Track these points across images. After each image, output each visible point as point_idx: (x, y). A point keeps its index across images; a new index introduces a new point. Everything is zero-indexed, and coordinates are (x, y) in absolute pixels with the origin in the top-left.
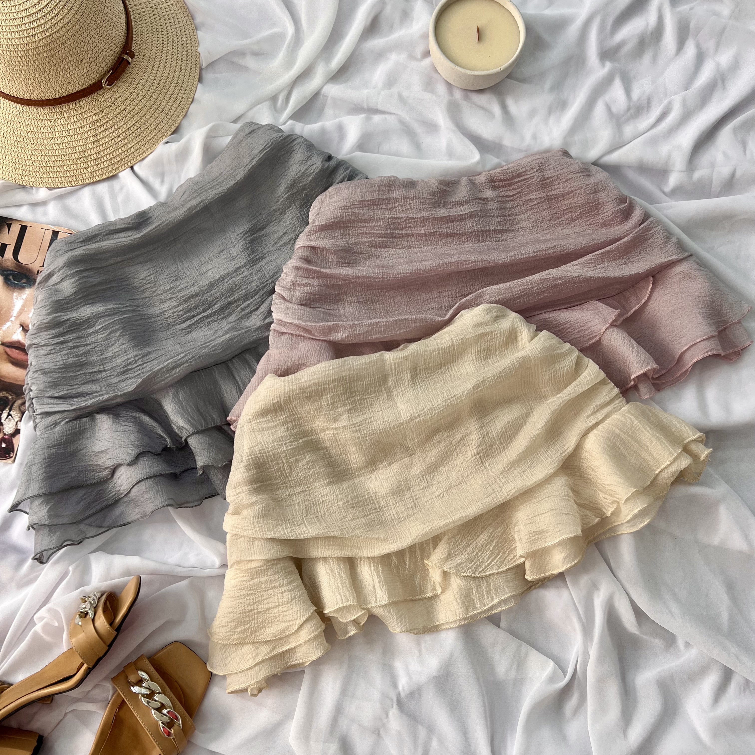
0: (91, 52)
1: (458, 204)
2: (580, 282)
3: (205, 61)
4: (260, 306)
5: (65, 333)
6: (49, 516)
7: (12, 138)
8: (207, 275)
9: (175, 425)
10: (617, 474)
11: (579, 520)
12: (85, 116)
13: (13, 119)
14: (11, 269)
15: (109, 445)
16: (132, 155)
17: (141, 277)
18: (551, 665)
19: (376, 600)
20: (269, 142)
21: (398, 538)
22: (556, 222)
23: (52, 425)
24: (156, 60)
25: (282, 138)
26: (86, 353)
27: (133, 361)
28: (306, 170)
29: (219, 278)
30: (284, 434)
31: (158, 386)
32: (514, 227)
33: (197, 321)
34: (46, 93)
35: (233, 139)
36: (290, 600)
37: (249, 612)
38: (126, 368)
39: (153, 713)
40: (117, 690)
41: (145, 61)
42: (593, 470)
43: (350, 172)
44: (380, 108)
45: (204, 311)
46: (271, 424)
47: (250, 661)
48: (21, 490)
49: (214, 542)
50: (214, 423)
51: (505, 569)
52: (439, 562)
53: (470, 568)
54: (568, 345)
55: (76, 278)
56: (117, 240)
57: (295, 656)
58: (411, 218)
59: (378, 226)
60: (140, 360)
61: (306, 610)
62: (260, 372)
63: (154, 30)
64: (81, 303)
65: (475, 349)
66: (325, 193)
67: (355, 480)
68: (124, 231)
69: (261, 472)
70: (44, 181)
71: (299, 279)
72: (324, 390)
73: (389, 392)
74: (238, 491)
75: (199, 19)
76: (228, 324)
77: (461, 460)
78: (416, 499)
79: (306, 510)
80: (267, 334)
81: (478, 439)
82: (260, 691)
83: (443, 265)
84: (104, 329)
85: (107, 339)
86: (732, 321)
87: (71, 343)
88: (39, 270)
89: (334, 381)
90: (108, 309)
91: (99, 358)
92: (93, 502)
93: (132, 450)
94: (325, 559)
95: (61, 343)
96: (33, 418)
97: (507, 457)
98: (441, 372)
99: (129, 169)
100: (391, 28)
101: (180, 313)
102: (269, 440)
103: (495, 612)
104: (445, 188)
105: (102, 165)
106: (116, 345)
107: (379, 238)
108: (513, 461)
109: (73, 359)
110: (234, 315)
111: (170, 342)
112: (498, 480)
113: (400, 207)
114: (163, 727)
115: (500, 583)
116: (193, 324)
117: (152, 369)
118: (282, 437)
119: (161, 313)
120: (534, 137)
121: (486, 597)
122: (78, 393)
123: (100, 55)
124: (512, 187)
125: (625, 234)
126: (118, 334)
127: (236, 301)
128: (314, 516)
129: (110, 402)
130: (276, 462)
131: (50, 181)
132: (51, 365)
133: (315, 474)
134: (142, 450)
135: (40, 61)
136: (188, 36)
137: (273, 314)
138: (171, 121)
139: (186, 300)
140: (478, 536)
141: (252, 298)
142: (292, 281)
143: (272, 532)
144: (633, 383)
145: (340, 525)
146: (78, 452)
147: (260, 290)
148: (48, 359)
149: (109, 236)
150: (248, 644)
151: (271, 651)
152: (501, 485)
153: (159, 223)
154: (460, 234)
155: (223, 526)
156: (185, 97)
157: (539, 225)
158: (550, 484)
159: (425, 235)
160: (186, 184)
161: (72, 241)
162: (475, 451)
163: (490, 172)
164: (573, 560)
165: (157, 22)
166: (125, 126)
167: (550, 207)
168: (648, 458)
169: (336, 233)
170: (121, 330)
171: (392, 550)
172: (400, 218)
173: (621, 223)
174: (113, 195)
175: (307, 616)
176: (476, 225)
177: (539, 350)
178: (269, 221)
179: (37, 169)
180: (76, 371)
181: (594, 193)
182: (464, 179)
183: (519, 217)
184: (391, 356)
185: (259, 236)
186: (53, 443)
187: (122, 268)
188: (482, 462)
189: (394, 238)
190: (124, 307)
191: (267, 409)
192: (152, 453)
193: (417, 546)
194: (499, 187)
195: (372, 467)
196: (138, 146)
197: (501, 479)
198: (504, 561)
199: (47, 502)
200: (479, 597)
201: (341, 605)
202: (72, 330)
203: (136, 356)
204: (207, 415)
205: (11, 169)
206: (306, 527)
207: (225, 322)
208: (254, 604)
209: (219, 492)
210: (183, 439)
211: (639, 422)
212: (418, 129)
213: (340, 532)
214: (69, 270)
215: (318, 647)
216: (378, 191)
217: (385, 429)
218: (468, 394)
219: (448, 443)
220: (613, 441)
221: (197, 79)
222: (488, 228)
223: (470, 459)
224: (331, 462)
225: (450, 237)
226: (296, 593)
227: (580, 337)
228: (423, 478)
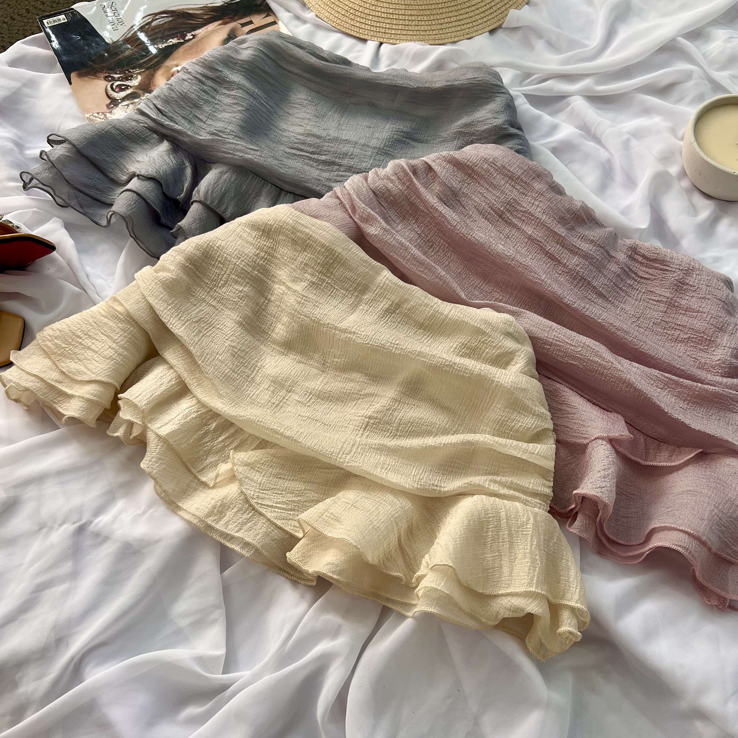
1: (582, 238)
5: (210, 78)
6: (58, 159)
9: (197, 187)
15: (147, 160)
19: (160, 427)
26: (206, 101)
27: (227, 132)
29: (347, 140)
30: (250, 255)
32: (616, 303)
33: (301, 155)
36: (108, 358)
37: (76, 336)
43: (522, 149)
44: (603, 140)
45: (313, 153)
46: (250, 239)
47: (36, 370)
51: (280, 525)
52: (238, 460)
53: (255, 491)
58: (530, 213)
59: (497, 196)
64: (241, 71)
65: (462, 339)
69: (203, 261)
70: (319, 9)
72: (310, 247)
78: (284, 403)
79: (200, 320)
82: (17, 401)
83: (513, 260)
84: (235, 97)
85: (229, 106)
87: (206, 87)
91: (210, 112)
92: (97, 189)
93: (152, 171)
94: (170, 366)
95: (200, 81)
98: (416, 331)
99: (378, 43)
101: (295, 140)
102: (235, 247)
104: (584, 217)
106: (230, 115)
107: (490, 207)
108: (386, 446)
109: (194, 96)
110: (329, 174)
113: (530, 198)
115: (261, 529)
116: (296, 155)
118: (246, 254)
119: (285, 130)
121: (237, 523)
122: (171, 116)
124: (647, 270)
125: (711, 383)
126: (240, 108)
127: (340, 165)
128: (199, 329)
130: (222, 266)
131: (323, 12)
132: (180, 88)
133: (237, 305)
134: (158, 179)
138: (440, 36)
139: (309, 135)
140: (292, 480)
143: (156, 301)
144: (573, 504)
146: (128, 150)
150: (51, 360)
151: (56, 381)
154: (559, 262)
159: (530, 238)
162: (369, 414)
167: (665, 312)
168: (506, 570)
169: (460, 175)
170: (244, 109)
172: (521, 206)
175: (103, 379)
176: (581, 268)
178: (427, 140)
180: (187, 105)
182: (611, 229)
185: (408, 143)
187: (294, 81)
188: (365, 429)
189: (502, 218)
192: (162, 188)
194: (637, 261)
195: (285, 349)
197: (359, 448)
198: (286, 519)
199: (70, 151)
200: (232, 518)
202: (216, 80)
204: (225, 204)
206: (182, 325)
208: (85, 334)
210: (191, 202)
211: (534, 529)
212: (619, 177)
215: (81, 409)
216: (525, 170)
217: (320, 320)
218: (410, 354)
219: (358, 388)
220: (490, 517)
221: (490, 29)
222: (590, 279)
223: (360, 416)
224: (261, 314)
225: (549, 257)
226: (118, 359)
227: (571, 429)
228: (309, 395)
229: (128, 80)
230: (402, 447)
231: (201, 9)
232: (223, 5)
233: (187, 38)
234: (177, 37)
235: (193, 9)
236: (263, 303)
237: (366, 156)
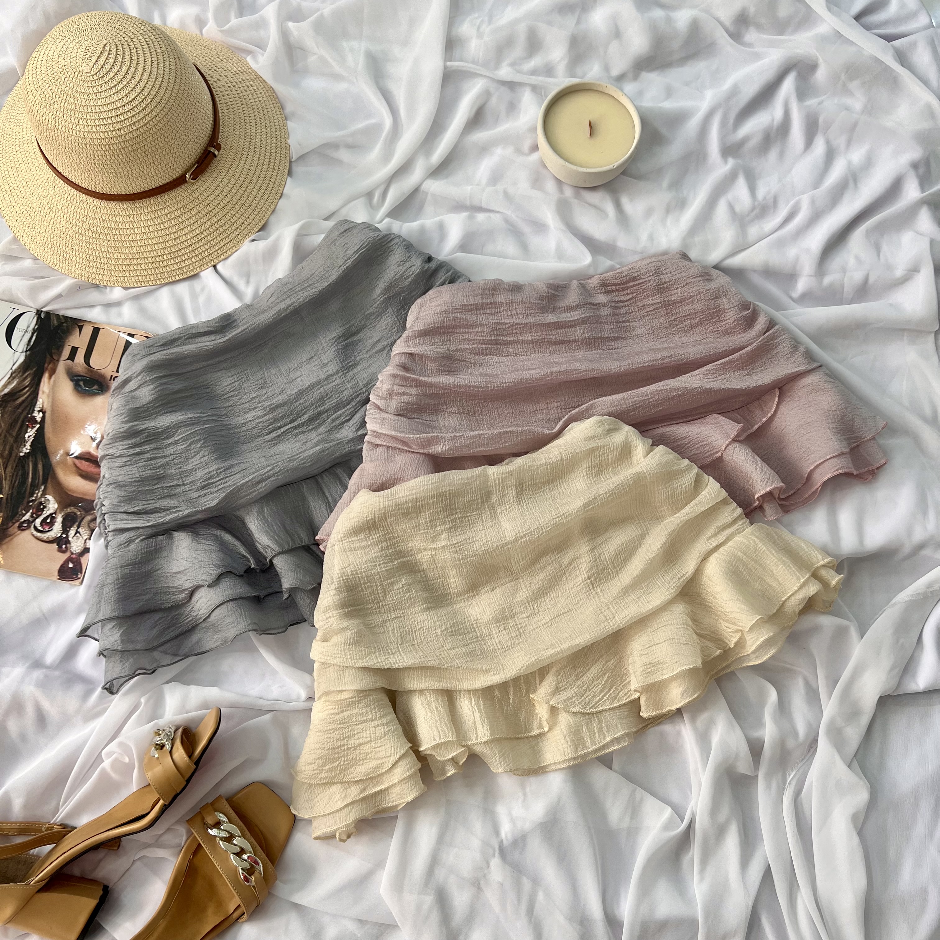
0: (177, 146)
1: (567, 310)
2: (699, 393)
3: (295, 153)
4: (353, 416)
5: (141, 443)
6: (122, 641)
7: (87, 234)
8: (295, 383)
9: (260, 544)
10: (740, 600)
11: (699, 651)
12: (167, 211)
13: (90, 215)
14: (82, 374)
15: (188, 565)
16: (216, 253)
17: (225, 384)
18: (668, 811)
19: (477, 736)
20: (365, 242)
21: (502, 669)
22: (673, 330)
23: (126, 542)
24: (243, 152)
25: (379, 238)
26: (164, 466)
27: (214, 475)
28: (405, 272)
29: (309, 386)
30: (378, 554)
31: (243, 501)
32: (629, 335)
33: (284, 432)
34: (127, 188)
35: (326, 237)
36: (383, 735)
37: (338, 748)
38: (207, 482)
39: (232, 858)
40: (193, 833)
41: (231, 154)
42: (715, 598)
43: (452, 274)
44: (484, 205)
45: (292, 421)
46: (364, 543)
47: (339, 802)
48: (92, 612)
49: (299, 673)
50: (302, 543)
51: (618, 704)
52: (546, 696)
53: (579, 703)
54: (686, 461)
55: (155, 385)
56: (200, 345)
57: (387, 799)
58: (517, 324)
59: (481, 332)
60: (222, 474)
61: (401, 746)
62: (352, 487)
63: (241, 121)
64: (159, 411)
65: (585, 465)
66: (424, 296)
67: (455, 606)
68: (207, 335)
69: (353, 595)
70: (119, 280)
71: (396, 388)
72: (422, 507)
73: (493, 509)
74: (328, 615)
75: (289, 108)
76: (317, 436)
77: (571, 585)
78: (521, 627)
79: (402, 638)
80: (360, 447)
81: (589, 562)
82: (349, 836)
83: (552, 375)
84: (184, 439)
85: (187, 451)
86: (865, 437)
87: (148, 454)
88: (112, 376)
89: (433, 497)
90: (189, 418)
91: (177, 471)
92: (169, 628)
93: (213, 570)
94: (421, 691)
95: (138, 454)
96: (105, 536)
97: (621, 582)
98: (549, 489)
99: (212, 268)
100: (497, 121)
101: (265, 424)
102: (362, 560)
103: (607, 751)
104: (553, 292)
105: (182, 263)
106: (195, 458)
107: (482, 344)
108: (627, 587)
109: (150, 472)
110: (325, 426)
111: (254, 454)
112: (610, 606)
113: (505, 312)
114: (243, 874)
115: (613, 720)
116: (279, 436)
117: (236, 484)
118: (375, 558)
119: (245, 423)
120: (651, 238)
121: (597, 735)
122: (155, 508)
123: (186, 149)
124: (626, 292)
125: (748, 343)
126: (199, 445)
127: (326, 411)
128: (410, 644)
129: (190, 519)
130: (369, 584)
131: (126, 280)
132: (127, 477)
133: (411, 599)
134: (224, 570)
135: (124, 155)
136: (278, 127)
137: (367, 425)
138: (258, 217)
139: (273, 410)
140: (589, 669)
141: (344, 408)
142: (388, 390)
143: (365, 660)
144: (757, 503)
145: (438, 654)
146: (153, 572)
147: (353, 399)
148: (123, 471)
149: (190, 340)
150: (336, 783)
151: (362, 792)
152: (614, 612)
153: (245, 327)
154: (570, 341)
155: (311, 654)
156: (273, 192)
157: (656, 332)
158: (667, 611)
159: (532, 342)
160: (274, 285)
161: (151, 344)
162: (586, 576)
163: (603, 276)
164: (692, 695)
165: (245, 112)
166: (209, 222)
167: (667, 314)
168: (774, 584)
169: (437, 339)
170: (203, 441)
171: (495, 682)
172: (505, 324)
173: (745, 331)
174: (194, 296)
175: (402, 752)
176: (588, 332)
177: (655, 466)
178: (363, 325)
179: (113, 267)
180: (153, 485)
181: (714, 299)
182: (575, 283)
183: (634, 324)
184: (495, 471)
185: (352, 342)
186: (128, 562)
187: (204, 375)
188: (593, 588)
189: (499, 345)
190: (205, 416)
191: (361, 527)
192: (235, 574)
193: (522, 678)
194: (612, 291)
195: (473, 591)
196: (222, 244)
197: (614, 606)
198: (617, 696)
199: (120, 626)
200: (590, 735)
201: (438, 741)
202: (149, 440)
203: (218, 469)
204: (294, 533)
205: (84, 267)
206: (401, 656)
207: (314, 434)
208: (344, 739)
209: (306, 617)
210: (268, 560)
211: (764, 544)
212: (526, 229)
213: (438, 662)
214: (148, 375)
215: (413, 787)
216: (481, 295)
217: (487, 550)
218: (578, 513)
219: (557, 566)
220: (735, 565)
221: (287, 173)
222: (600, 335)
223: (581, 584)
224: (428, 586)
225: (559, 344)
226: (390, 728)
227: (700, 453)
228: (529, 604)
229: (42, 510)
230: (637, 576)
231: (12, 377)
232: (26, 355)
233: (39, 419)
234: (28, 427)
235: (5, 386)
236: (421, 577)
237: (339, 385)
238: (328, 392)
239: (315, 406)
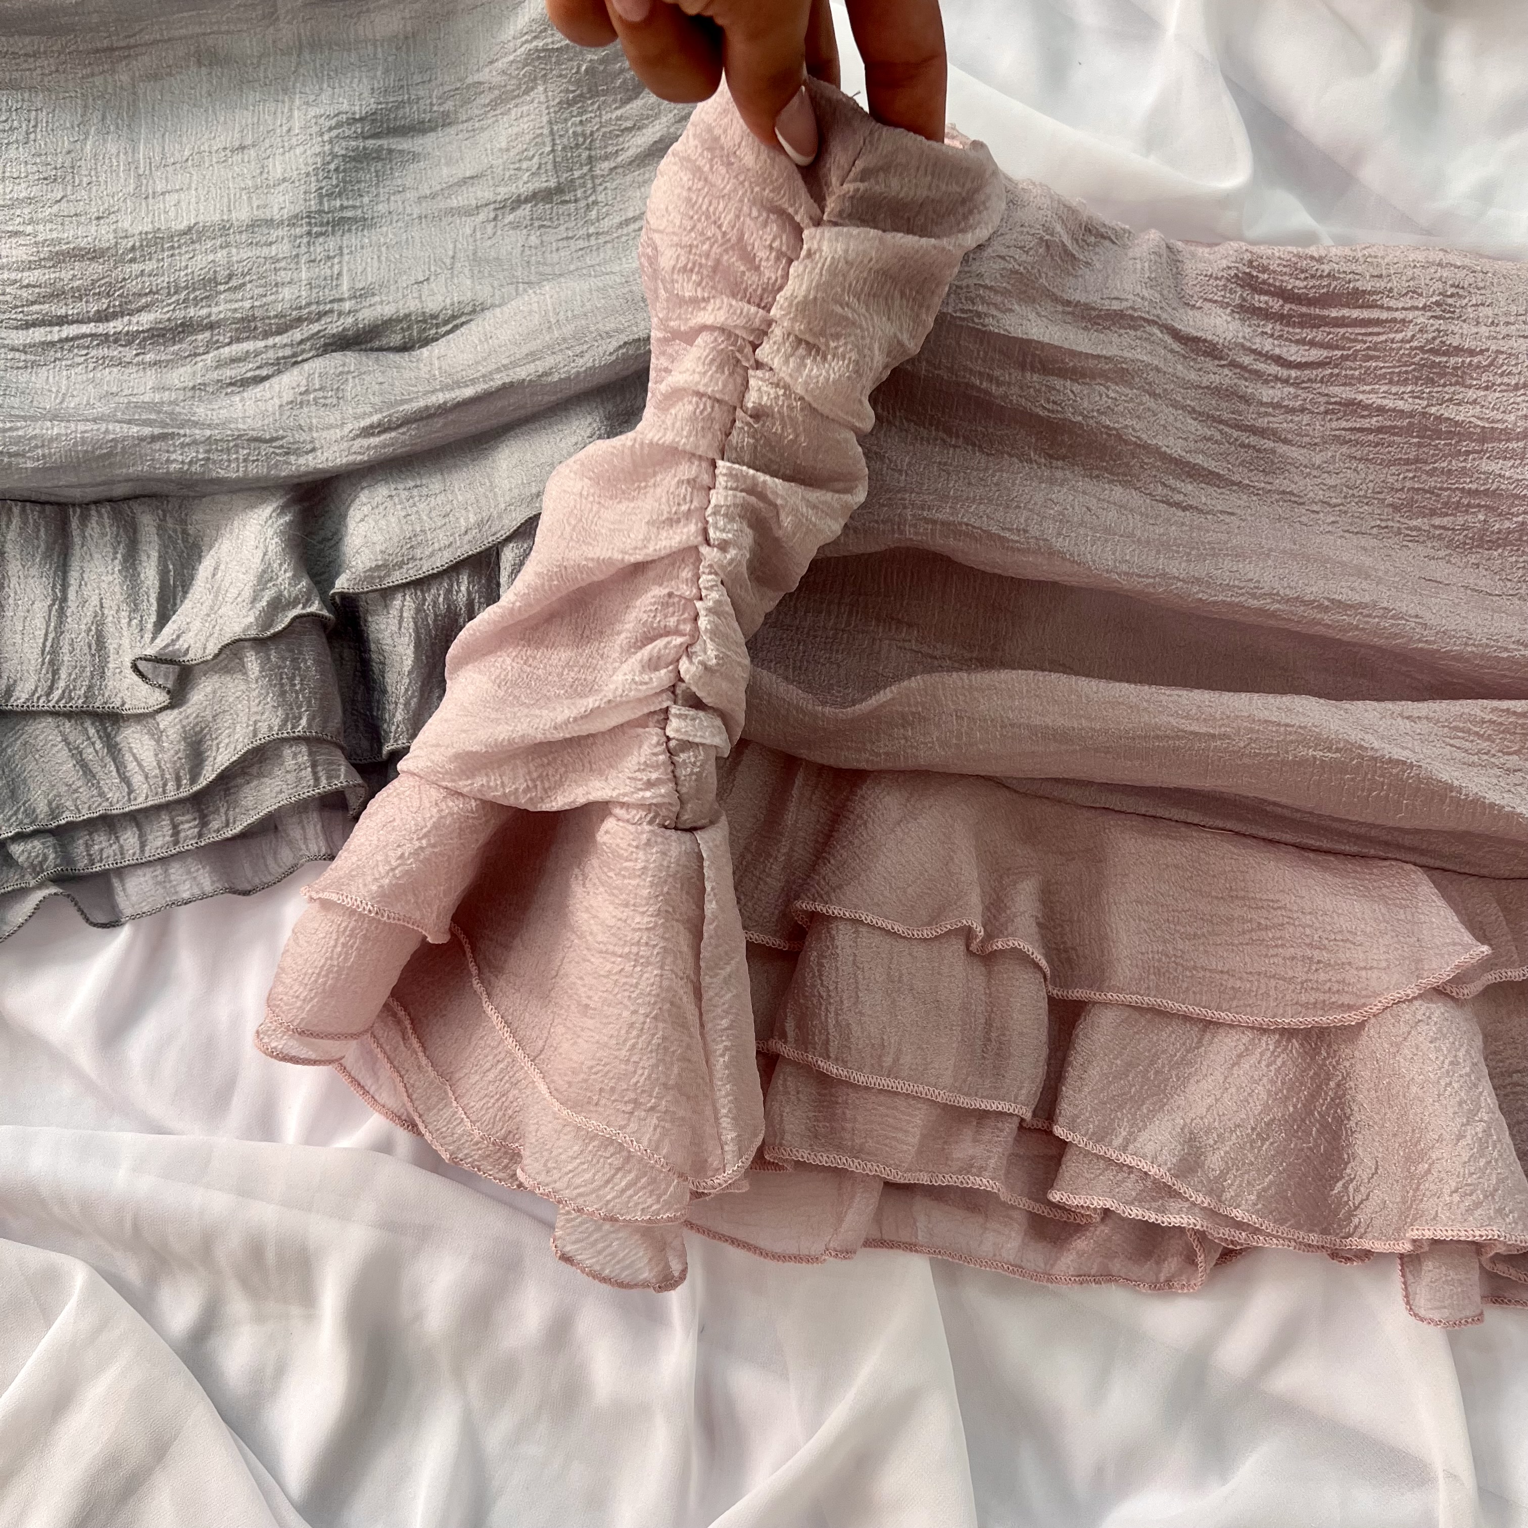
29: (190, 229)
33: (67, 339)
45: (102, 317)
101: (23, 293)
110: (189, 369)
116: (53, 343)
127: (211, 326)
139: (60, 258)
141: (265, 336)
147: (299, 320)
157: (1352, 507)
163: (1258, 249)
182: (1152, 238)
194: (1265, 314)
237: (278, 261)
238: (238, 268)
239: (182, 296)
